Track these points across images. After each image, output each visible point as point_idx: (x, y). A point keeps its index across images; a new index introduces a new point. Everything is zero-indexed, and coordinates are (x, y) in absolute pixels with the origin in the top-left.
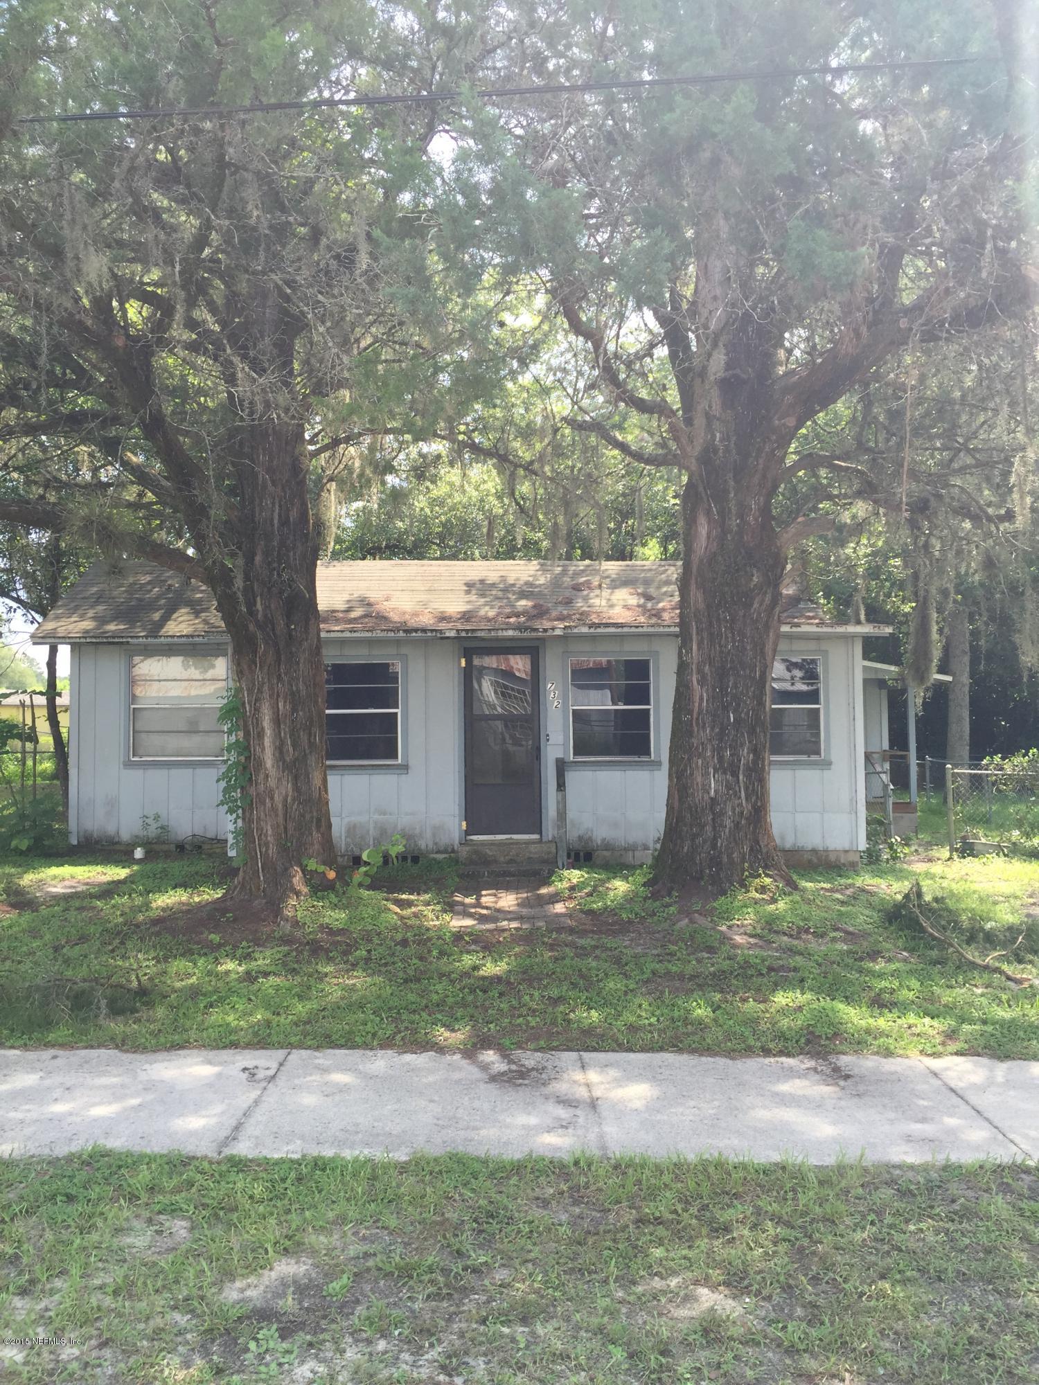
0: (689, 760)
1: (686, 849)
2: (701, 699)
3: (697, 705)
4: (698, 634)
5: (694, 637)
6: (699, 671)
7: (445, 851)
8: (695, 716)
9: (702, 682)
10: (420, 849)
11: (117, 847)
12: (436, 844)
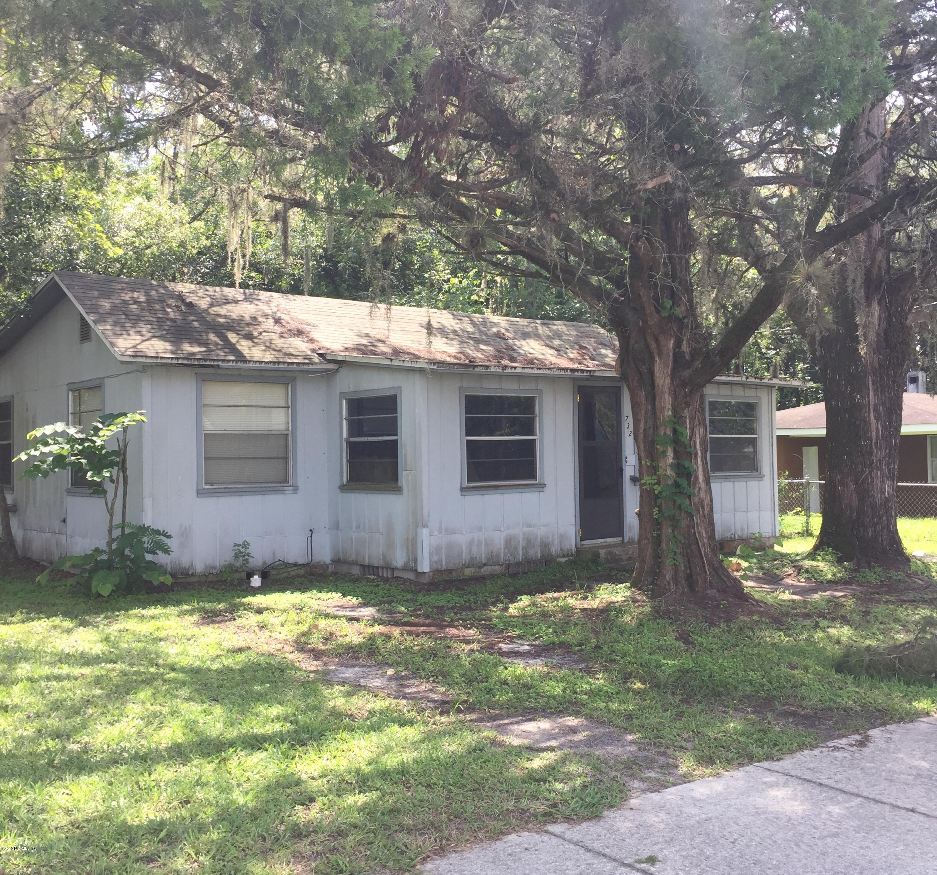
0: (870, 472)
1: (870, 534)
2: (877, 429)
3: (874, 433)
4: (873, 384)
5: (871, 387)
6: (876, 410)
7: (567, 555)
8: (874, 441)
9: (877, 418)
10: (552, 555)
11: (193, 579)
12: (561, 549)
